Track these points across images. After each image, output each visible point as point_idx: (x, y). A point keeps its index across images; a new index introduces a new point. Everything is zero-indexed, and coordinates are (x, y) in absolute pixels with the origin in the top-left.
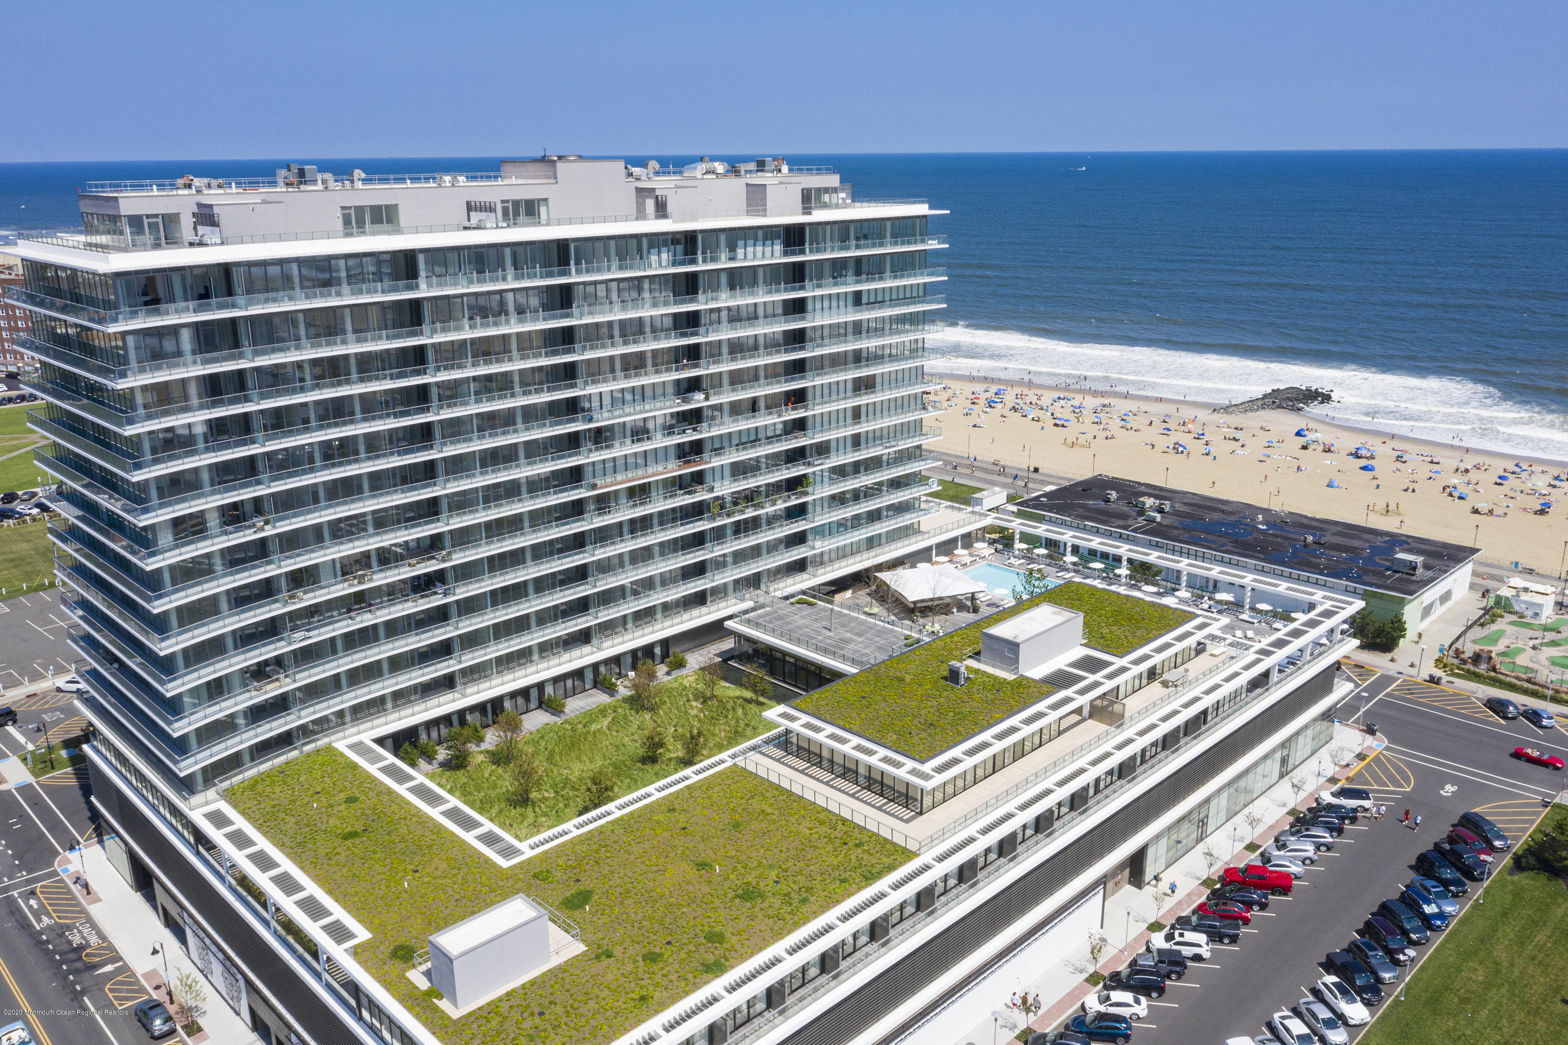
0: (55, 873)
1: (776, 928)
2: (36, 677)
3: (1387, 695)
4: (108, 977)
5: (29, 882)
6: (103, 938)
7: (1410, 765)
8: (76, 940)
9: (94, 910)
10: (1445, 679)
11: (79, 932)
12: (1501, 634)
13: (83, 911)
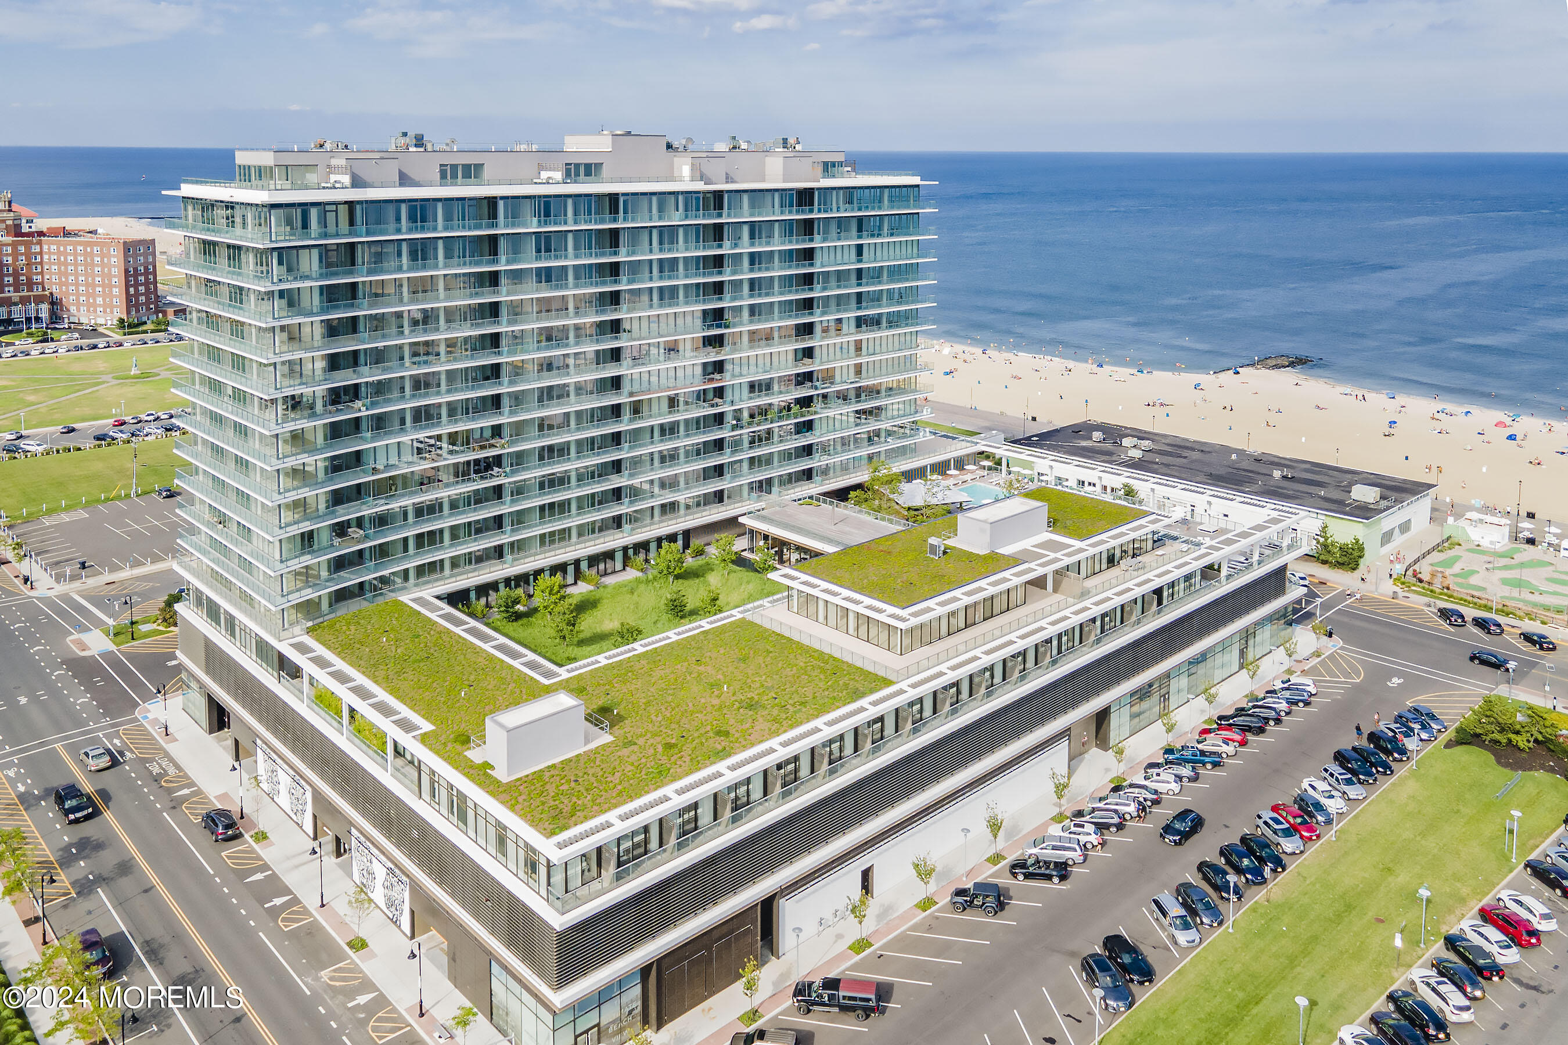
0: (136, 720)
1: (774, 728)
2: (114, 569)
3: (1347, 606)
4: (184, 799)
5: (113, 726)
6: (178, 767)
7: (1362, 662)
8: (156, 770)
9: (171, 748)
10: (1401, 594)
11: (158, 763)
12: (1457, 558)
13: (162, 749)
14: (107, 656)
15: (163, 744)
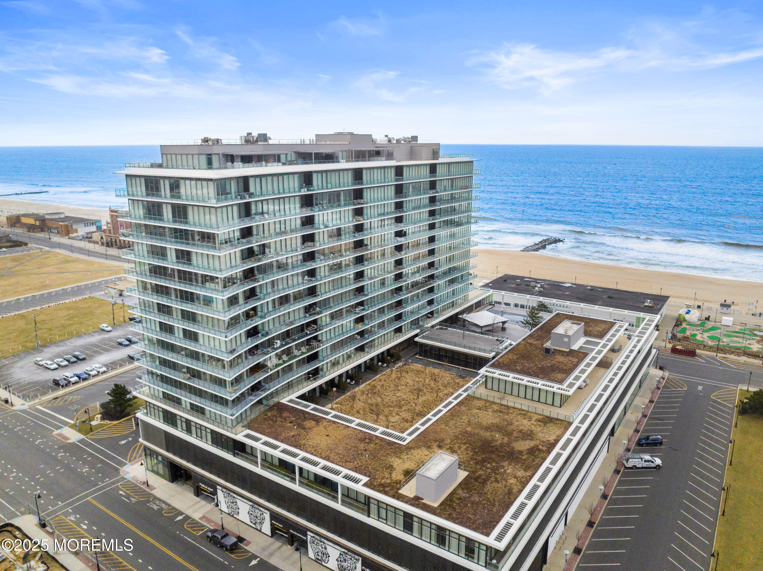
0: (124, 478)
4: (182, 522)
5: (113, 483)
6: (168, 505)
8: (155, 507)
9: (154, 493)
11: (153, 503)
12: (685, 329)
13: (150, 494)
14: (82, 441)
15: (150, 491)
